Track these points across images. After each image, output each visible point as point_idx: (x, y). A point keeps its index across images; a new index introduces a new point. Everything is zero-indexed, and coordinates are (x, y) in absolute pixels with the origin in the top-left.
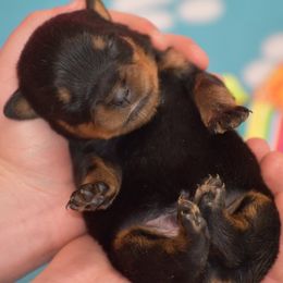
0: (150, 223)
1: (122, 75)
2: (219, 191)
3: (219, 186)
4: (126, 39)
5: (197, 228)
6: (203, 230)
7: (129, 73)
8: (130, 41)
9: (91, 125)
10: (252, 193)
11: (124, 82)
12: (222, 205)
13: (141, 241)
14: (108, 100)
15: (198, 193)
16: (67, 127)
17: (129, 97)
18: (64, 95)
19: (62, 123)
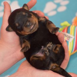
0: (37, 54)
1: (29, 20)
2: (51, 46)
3: (51, 44)
4: (31, 13)
5: (48, 55)
6: (49, 55)
7: (30, 20)
8: (32, 14)
9: (23, 31)
10: (57, 45)
11: (29, 21)
12: (52, 49)
13: (35, 59)
14: (26, 25)
15: (47, 46)
16: (19, 32)
17: (30, 24)
18: (17, 25)
19: (18, 32)
